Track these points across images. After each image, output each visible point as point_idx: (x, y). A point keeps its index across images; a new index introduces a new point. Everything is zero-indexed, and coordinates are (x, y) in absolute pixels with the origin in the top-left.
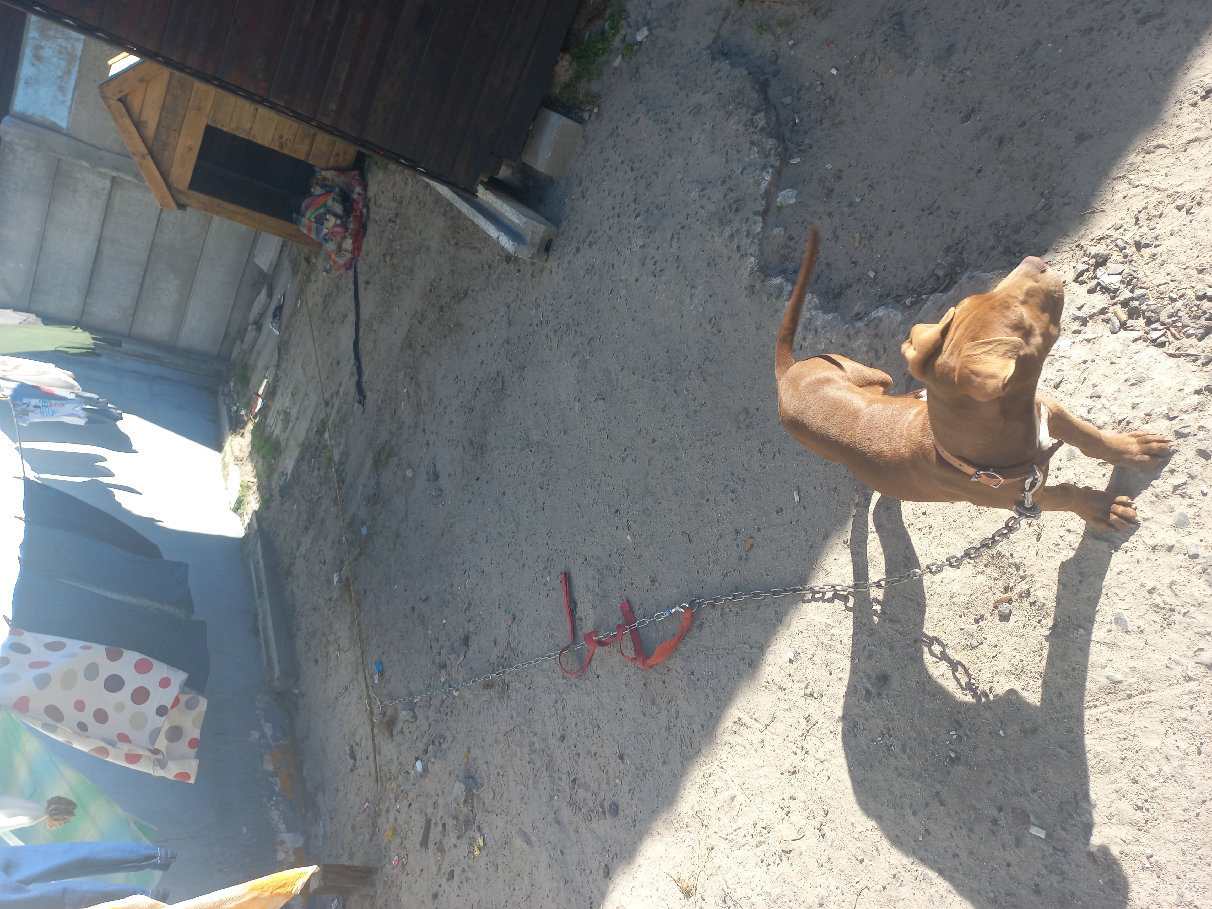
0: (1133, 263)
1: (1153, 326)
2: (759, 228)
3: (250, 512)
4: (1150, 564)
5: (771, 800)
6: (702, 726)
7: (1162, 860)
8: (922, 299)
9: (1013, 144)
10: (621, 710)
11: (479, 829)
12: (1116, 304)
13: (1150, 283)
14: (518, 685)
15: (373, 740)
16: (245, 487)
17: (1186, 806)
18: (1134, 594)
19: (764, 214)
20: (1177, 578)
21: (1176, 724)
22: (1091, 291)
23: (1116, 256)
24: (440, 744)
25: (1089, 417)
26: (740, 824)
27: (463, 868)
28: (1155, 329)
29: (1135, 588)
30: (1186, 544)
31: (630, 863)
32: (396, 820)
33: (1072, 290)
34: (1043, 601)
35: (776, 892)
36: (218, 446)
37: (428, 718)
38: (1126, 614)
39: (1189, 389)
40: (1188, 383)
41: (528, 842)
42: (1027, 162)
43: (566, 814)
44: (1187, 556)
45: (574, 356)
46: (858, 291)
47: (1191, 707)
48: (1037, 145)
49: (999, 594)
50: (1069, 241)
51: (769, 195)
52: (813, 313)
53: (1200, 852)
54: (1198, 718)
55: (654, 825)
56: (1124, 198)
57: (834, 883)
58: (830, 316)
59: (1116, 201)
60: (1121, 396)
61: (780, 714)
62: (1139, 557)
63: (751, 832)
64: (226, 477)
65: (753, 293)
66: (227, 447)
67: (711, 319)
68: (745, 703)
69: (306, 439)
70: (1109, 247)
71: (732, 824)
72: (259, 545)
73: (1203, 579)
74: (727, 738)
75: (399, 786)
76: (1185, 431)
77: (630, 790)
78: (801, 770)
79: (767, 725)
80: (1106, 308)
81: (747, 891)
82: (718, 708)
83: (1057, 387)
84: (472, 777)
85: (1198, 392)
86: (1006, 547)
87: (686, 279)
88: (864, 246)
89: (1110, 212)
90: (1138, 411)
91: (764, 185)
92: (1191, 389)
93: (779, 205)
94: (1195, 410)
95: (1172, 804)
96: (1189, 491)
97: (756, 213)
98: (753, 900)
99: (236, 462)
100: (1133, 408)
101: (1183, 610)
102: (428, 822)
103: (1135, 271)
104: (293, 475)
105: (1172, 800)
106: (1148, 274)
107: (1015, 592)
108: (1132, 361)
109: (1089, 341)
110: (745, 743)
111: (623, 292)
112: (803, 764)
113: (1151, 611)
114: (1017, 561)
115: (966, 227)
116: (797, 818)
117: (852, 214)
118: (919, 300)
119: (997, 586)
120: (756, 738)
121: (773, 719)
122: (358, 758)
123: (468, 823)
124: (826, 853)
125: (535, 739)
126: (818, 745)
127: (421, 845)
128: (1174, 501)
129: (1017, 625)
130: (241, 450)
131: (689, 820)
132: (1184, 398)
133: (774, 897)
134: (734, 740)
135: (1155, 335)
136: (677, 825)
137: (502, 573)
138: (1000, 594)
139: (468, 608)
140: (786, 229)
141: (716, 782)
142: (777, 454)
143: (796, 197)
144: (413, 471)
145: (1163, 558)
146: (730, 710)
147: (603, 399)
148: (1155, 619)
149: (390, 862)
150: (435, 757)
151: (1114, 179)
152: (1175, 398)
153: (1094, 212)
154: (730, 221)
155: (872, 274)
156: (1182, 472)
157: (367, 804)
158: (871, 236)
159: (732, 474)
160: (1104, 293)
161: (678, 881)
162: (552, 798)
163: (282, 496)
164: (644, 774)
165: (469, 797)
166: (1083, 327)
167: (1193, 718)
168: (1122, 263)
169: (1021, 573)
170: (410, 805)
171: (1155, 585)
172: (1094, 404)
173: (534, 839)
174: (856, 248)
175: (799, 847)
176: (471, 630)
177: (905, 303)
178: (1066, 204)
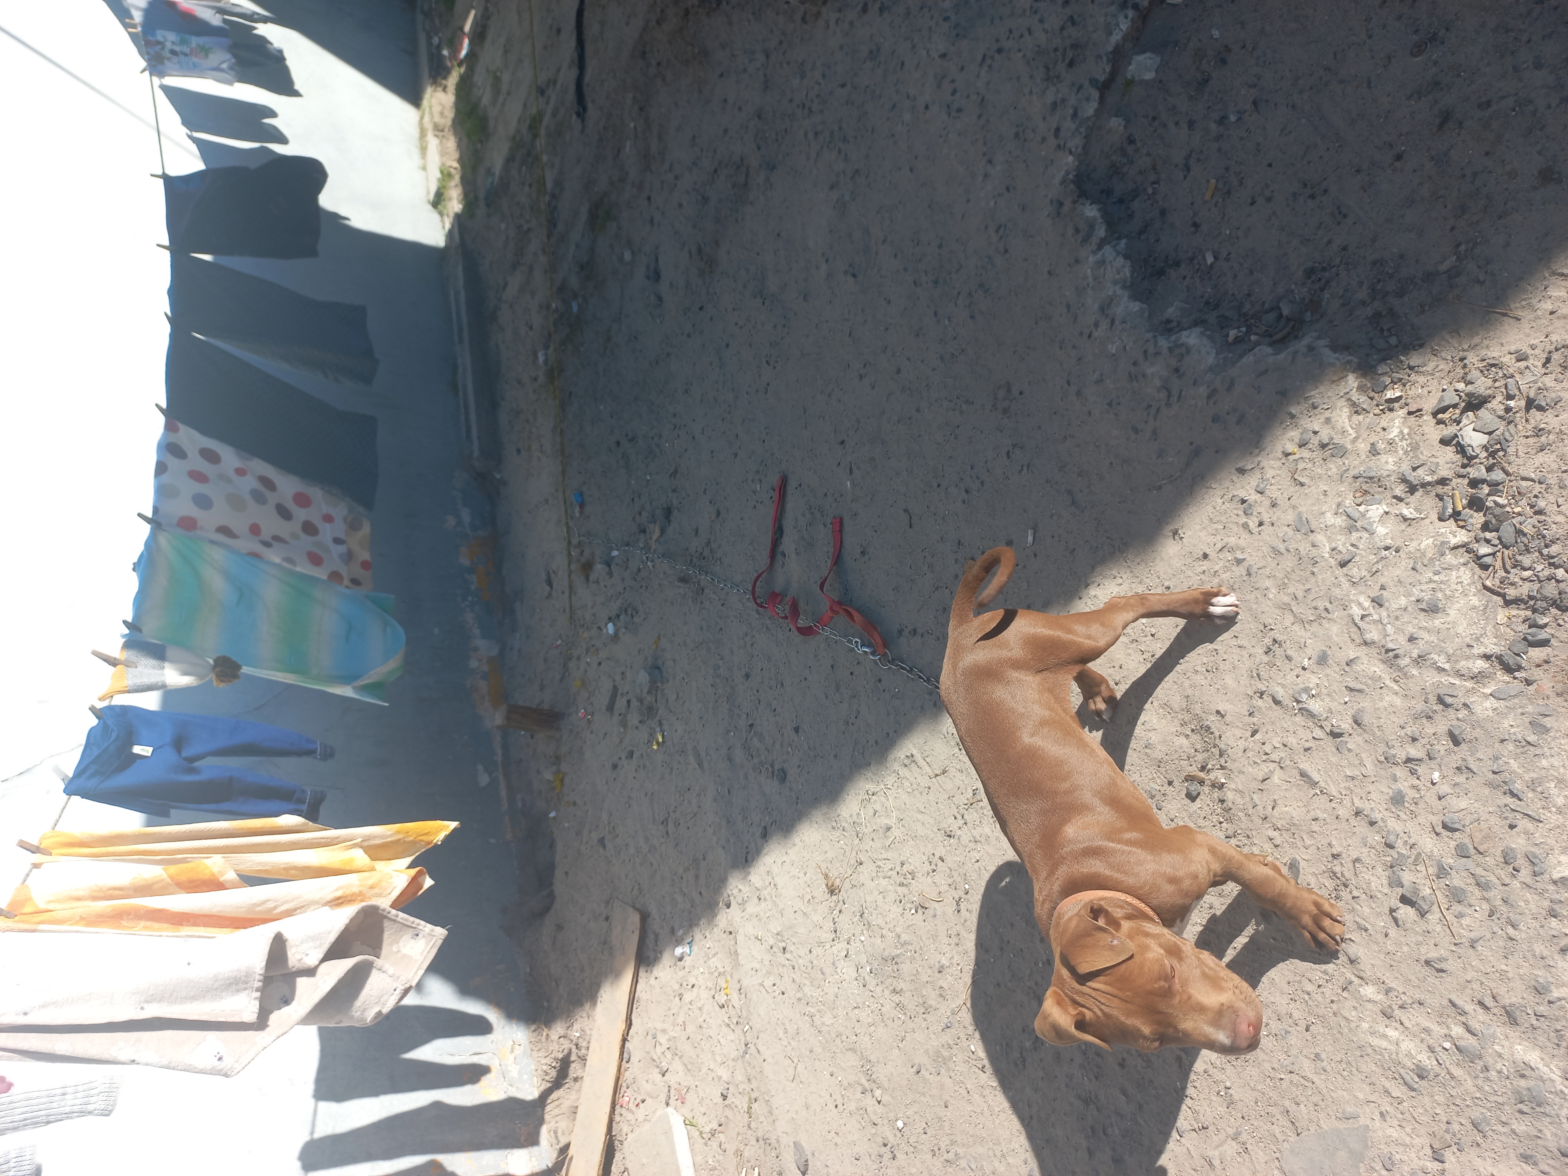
0: (1512, 426)
1: (1488, 535)
2: (1090, 109)
3: (452, 215)
4: (1346, 827)
5: (923, 850)
6: (876, 742)
7: (1236, 1097)
8: (1250, 340)
9: (1459, 134)
10: (806, 679)
11: (660, 724)
12: (1463, 476)
13: (1515, 469)
14: (712, 596)
15: (570, 576)
16: (446, 175)
17: (1276, 1066)
18: (1318, 848)
19: (1104, 87)
20: (1364, 857)
21: (1299, 992)
22: (1444, 442)
23: (1497, 404)
24: (632, 616)
25: (1360, 624)
26: (889, 855)
27: (642, 754)
28: (1488, 541)
29: (1322, 842)
30: (1389, 827)
31: (785, 837)
32: (586, 671)
33: (1424, 427)
34: (1230, 805)
35: (905, 938)
36: (414, 98)
37: (623, 580)
38: (1303, 864)
39: (1478, 650)
40: (1482, 640)
41: (700, 765)
42: (1464, 176)
43: (739, 755)
44: (1383, 840)
45: (832, 188)
46: (1185, 278)
47: (1319, 986)
48: (1487, 154)
49: (1194, 768)
50: (1456, 345)
51: (1119, 57)
52: (1119, 292)
53: (1270, 1109)
54: (1320, 999)
55: (814, 812)
56: (1552, 313)
57: (957, 959)
58: (1136, 306)
59: (1539, 313)
60: (1406, 618)
61: (952, 772)
62: (1340, 813)
63: (898, 869)
64: (423, 150)
65: (1059, 214)
66: (425, 103)
67: (1000, 226)
68: (921, 741)
69: (518, 131)
70: (1497, 384)
71: (882, 851)
72: (460, 268)
73: (1386, 873)
74: (896, 766)
75: (591, 638)
76: (1449, 700)
77: (799, 766)
78: (956, 837)
79: (937, 775)
80: (1448, 479)
81: (880, 921)
82: (895, 732)
83: (1343, 564)
84: (658, 668)
85: (1487, 657)
86: (1218, 725)
87: (985, 143)
88: (1216, 205)
89: (1525, 325)
90: (1412, 647)
91: (1116, 37)
92: (1482, 650)
93: (1129, 77)
94: (1472, 678)
95: (1265, 1057)
96: (1420, 770)
97: (1093, 82)
98: (884, 932)
99: (437, 133)
100: (1409, 640)
101: (1355, 893)
102: (615, 689)
103: (1507, 441)
104: (501, 178)
105: (1267, 1054)
106: (1520, 453)
107: (1210, 777)
108: (1436, 578)
109: (1405, 519)
110: (912, 779)
111: (907, 117)
112: (959, 832)
113: (1327, 874)
114: (1222, 746)
115: (1345, 249)
116: (941, 879)
117: (1219, 138)
118: (1246, 339)
119: (1196, 759)
120: (925, 782)
121: (944, 772)
122: (554, 587)
123: (651, 711)
124: (958, 927)
125: (721, 663)
126: (977, 823)
127: (607, 710)
128: (1400, 772)
129: (1199, 812)
130: (442, 114)
131: (846, 825)
132: (1468, 658)
133: (902, 940)
134: (903, 772)
135: (1484, 550)
136: (834, 824)
137: (712, 452)
138: (1196, 769)
139: (674, 474)
140: (1128, 121)
141: (877, 803)
142: (1025, 468)
143: (1156, 71)
144: (633, 253)
145: (1362, 828)
146: (905, 741)
147: (854, 276)
148: (1326, 884)
149: (577, 713)
150: (626, 628)
151: (1554, 273)
152: (1459, 652)
153: (1505, 315)
154: (1058, 77)
155: (1210, 259)
156: (1424, 746)
157: (559, 642)
158: (1229, 192)
159: (972, 468)
160: (1457, 452)
161: (826, 876)
162: (728, 732)
163: (488, 206)
164: (815, 756)
165: (653, 689)
166: (1409, 494)
167: (1316, 996)
168: (1500, 417)
169: (1222, 762)
170: (600, 664)
171: (1341, 852)
172: (1372, 611)
173: (706, 765)
174: (1206, 202)
175: (935, 909)
176: (675, 502)
177: (1227, 335)
178: (1478, 282)
